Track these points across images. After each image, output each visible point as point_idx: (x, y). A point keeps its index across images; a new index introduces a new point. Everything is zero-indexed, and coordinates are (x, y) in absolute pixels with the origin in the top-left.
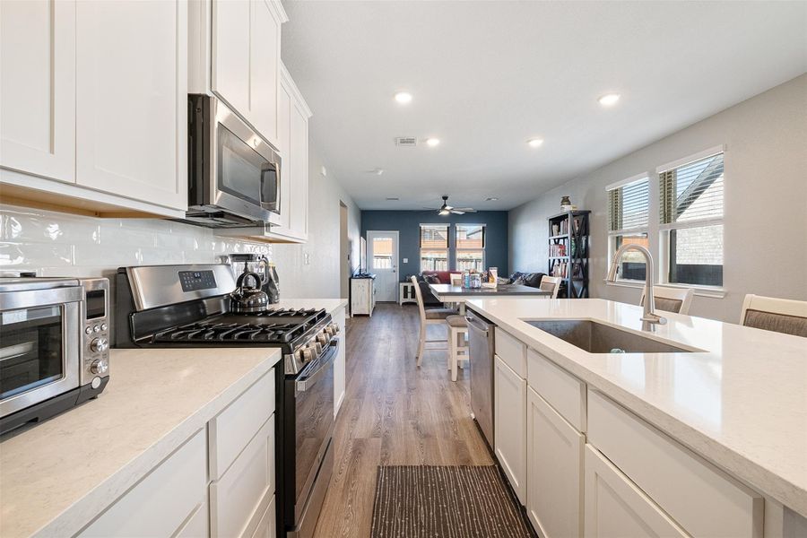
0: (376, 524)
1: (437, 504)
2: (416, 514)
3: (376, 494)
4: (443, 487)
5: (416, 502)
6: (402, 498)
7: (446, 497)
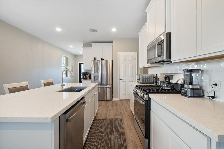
0: (124, 135)
1: (108, 140)
2: (114, 137)
3: (126, 142)
4: (105, 145)
5: (114, 140)
6: (118, 141)
7: (105, 141)
